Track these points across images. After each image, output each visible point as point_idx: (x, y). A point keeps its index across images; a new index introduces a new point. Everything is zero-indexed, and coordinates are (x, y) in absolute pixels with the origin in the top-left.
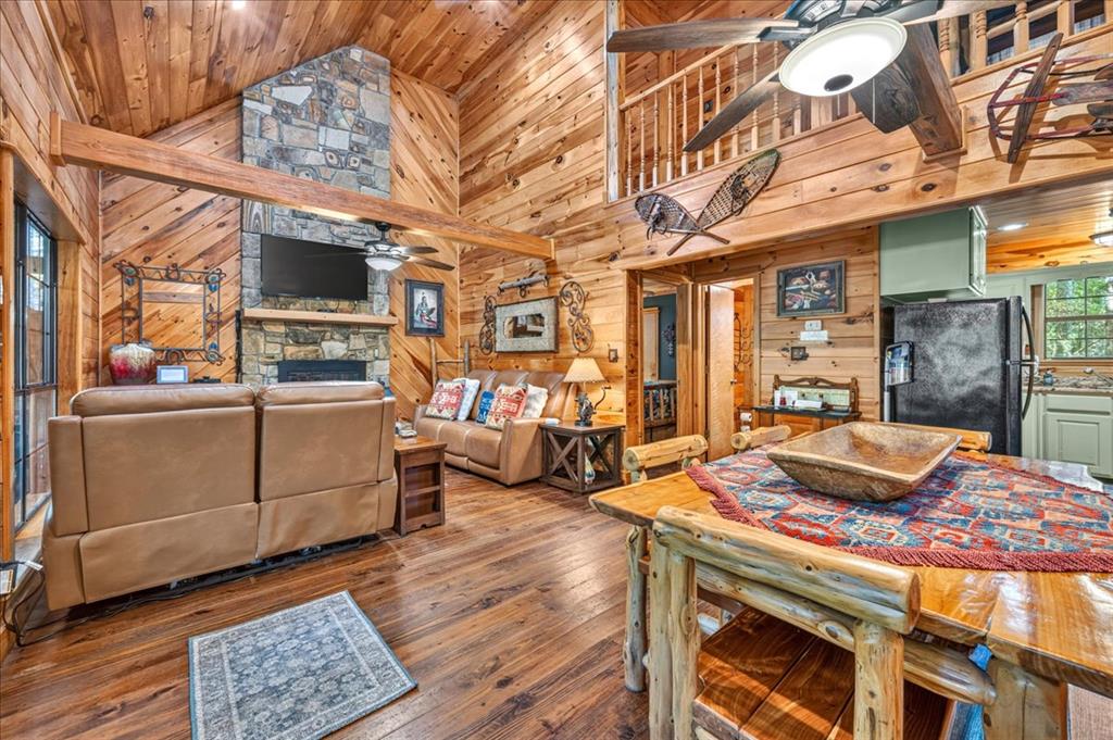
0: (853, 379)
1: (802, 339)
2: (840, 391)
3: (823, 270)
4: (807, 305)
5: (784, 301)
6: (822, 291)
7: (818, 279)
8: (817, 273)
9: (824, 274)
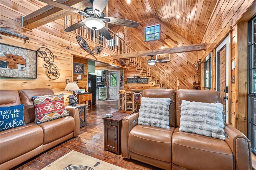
0: (85, 87)
1: (78, 79)
2: (84, 89)
3: (81, 65)
4: (78, 72)
5: (74, 70)
6: (81, 69)
7: (80, 66)
8: (80, 65)
9: (81, 66)
